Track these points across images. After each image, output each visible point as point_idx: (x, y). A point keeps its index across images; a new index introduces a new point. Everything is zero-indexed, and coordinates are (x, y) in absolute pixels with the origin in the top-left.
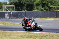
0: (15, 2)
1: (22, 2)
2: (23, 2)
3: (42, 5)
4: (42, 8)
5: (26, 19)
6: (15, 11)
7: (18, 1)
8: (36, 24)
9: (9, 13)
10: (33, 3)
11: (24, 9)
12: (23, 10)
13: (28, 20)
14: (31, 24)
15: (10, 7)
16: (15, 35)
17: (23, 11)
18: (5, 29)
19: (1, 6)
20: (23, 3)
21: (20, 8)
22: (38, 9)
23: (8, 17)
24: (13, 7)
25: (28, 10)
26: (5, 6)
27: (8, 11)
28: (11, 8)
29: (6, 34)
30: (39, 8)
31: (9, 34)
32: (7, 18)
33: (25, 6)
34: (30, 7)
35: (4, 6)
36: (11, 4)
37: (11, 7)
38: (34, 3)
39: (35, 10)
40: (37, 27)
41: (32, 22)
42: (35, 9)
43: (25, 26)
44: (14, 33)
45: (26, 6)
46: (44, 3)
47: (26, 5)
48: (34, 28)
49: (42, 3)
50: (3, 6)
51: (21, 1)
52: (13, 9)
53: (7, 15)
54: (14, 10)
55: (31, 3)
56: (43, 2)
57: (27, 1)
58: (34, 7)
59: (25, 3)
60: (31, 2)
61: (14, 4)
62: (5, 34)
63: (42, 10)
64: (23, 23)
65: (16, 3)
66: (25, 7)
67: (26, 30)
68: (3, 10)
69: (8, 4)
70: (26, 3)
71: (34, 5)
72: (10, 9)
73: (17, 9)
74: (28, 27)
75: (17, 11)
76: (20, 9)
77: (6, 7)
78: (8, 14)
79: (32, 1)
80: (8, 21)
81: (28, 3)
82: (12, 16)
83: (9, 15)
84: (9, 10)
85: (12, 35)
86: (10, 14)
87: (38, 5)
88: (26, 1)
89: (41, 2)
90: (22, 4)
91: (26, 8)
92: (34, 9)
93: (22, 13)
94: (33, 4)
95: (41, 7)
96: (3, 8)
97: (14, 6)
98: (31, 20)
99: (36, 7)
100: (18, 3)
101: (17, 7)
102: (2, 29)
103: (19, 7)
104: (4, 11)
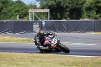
0: (49, 4)
1: (62, 5)
2: (64, 4)
3: (96, 9)
4: (96, 15)
5: (42, 33)
6: (50, 19)
7: (55, 3)
9: (41, 23)
10: (80, 6)
11: (66, 16)
12: (64, 18)
13: (45, 35)
15: (41, 13)
16: (49, 60)
17: (64, 20)
18: (33, 51)
19: (27, 11)
20: (64, 6)
21: (58, 14)
22: (89, 17)
24: (47, 13)
25: (72, 18)
26: (33, 12)
27: (38, 20)
28: (44, 15)
29: (35, 60)
30: (92, 15)
31: (39, 59)
32: (37, 31)
33: (67, 11)
34: (76, 13)
35: (31, 11)
36: (43, 8)
37: (44, 13)
38: (83, 6)
39: (84, 18)
40: (60, 46)
41: (52, 38)
42: (85, 16)
43: (40, 44)
44: (49, 58)
45: (70, 11)
46: (99, 7)
47: (68, 10)
48: (55, 48)
49: (97, 7)
50: (30, 11)
51: (61, 2)
52: (47, 17)
55: (77, 7)
56: (99, 5)
57: (71, 3)
58: (83, 13)
59: (67, 6)
60: (77, 4)
61: (48, 8)
63: (96, 18)
64: (38, 40)
65: (52, 5)
66: (68, 13)
67: (42, 51)
68: (30, 18)
69: (39, 9)
70: (69, 7)
71: (83, 10)
72: (42, 16)
73: (53, 16)
75: (53, 20)
76: (59, 16)
77: (35, 13)
78: (38, 25)
79: (80, 2)
81: (72, 6)
82: (45, 29)
84: (41, 18)
86: (42, 26)
87: (89, 9)
88: (69, 3)
89: (94, 4)
90: (62, 7)
91: (68, 15)
92: (83, 16)
93: (62, 23)
94: (80, 8)
95: (95, 13)
96: (29, 14)
97: (48, 11)
98: (50, 35)
99: (85, 14)
100: (56, 6)
101: (54, 13)
102: (28, 51)
103: (56, 13)
104: (31, 20)
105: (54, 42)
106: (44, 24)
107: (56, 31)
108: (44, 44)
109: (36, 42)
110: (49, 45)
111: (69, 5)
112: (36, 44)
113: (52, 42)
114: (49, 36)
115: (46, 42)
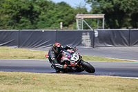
0: (104, 7)
1: (121, 8)
2: (124, 7)
6: (105, 28)
7: (112, 6)
8: (80, 57)
9: (92, 34)
11: (127, 23)
12: (124, 27)
13: (63, 49)
14: (70, 58)
15: (93, 19)
16: (104, 84)
17: (124, 29)
19: (74, 17)
20: (125, 10)
21: (116, 21)
23: (89, 44)
24: (101, 19)
25: (135, 27)
26: (82, 17)
27: (89, 28)
28: (97, 22)
29: (84, 83)
31: (90, 83)
32: (87, 44)
33: (128, 17)
35: (80, 17)
36: (96, 12)
37: (97, 19)
40: (82, 64)
41: (72, 53)
45: (132, 17)
47: (130, 15)
48: (76, 67)
50: (78, 16)
51: (120, 5)
52: (101, 25)
53: (86, 38)
54: (103, 27)
57: (134, 6)
59: (128, 10)
61: (103, 13)
62: (81, 82)
65: (108, 9)
66: (129, 20)
69: (90, 13)
70: (131, 11)
72: (94, 23)
73: (110, 24)
74: (63, 64)
75: (109, 29)
76: (117, 24)
77: (84, 19)
78: (89, 36)
80: (88, 51)
81: (136, 10)
82: (98, 41)
83: (91, 38)
84: (92, 27)
85: (97, 84)
86: (94, 37)
88: (131, 6)
90: (122, 11)
91: (130, 22)
93: (121, 33)
96: (77, 20)
97: (102, 16)
100: (113, 10)
101: (111, 20)
103: (114, 20)
104: (79, 30)
105: (74, 59)
106: (96, 34)
107: (113, 44)
108: (62, 61)
109: (50, 58)
110: (68, 63)
111: (131, 9)
112: (51, 60)
113: (72, 59)
114: (68, 50)
115: (64, 59)
